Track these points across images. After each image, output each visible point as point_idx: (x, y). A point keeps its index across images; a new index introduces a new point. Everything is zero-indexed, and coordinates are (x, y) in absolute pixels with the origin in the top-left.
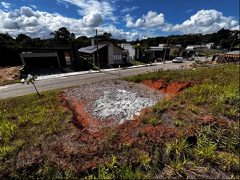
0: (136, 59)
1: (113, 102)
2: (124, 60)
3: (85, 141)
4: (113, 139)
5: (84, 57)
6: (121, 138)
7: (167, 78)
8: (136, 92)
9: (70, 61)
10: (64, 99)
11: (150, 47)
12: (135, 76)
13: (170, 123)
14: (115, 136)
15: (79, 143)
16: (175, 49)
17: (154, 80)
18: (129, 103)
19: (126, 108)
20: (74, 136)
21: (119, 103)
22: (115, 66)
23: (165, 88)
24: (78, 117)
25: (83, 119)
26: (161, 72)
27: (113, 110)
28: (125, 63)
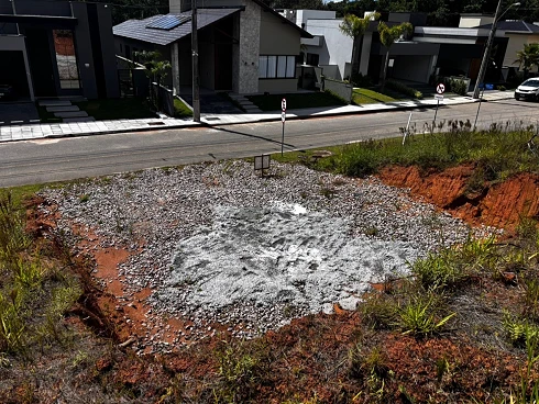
0: (355, 77)
1: (249, 249)
2: (306, 79)
3: (128, 385)
4: (245, 380)
5: (136, 59)
6: (279, 381)
7: (485, 161)
8: (349, 212)
9: (75, 75)
10: (46, 228)
11: (418, 29)
12: (347, 149)
13: (487, 332)
14: (253, 368)
15: (105, 391)
16: (530, 41)
17: (430, 166)
18: (319, 259)
19: (302, 277)
20: (84, 365)
21: (273, 254)
22: (265, 102)
23: (475, 202)
24: (102, 302)
25: (121, 311)
26: (460, 135)
27: (247, 283)
28: (310, 93)
